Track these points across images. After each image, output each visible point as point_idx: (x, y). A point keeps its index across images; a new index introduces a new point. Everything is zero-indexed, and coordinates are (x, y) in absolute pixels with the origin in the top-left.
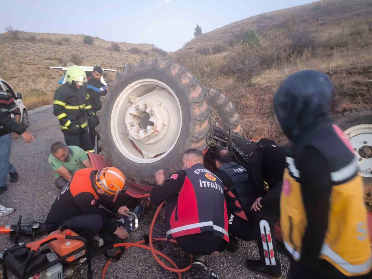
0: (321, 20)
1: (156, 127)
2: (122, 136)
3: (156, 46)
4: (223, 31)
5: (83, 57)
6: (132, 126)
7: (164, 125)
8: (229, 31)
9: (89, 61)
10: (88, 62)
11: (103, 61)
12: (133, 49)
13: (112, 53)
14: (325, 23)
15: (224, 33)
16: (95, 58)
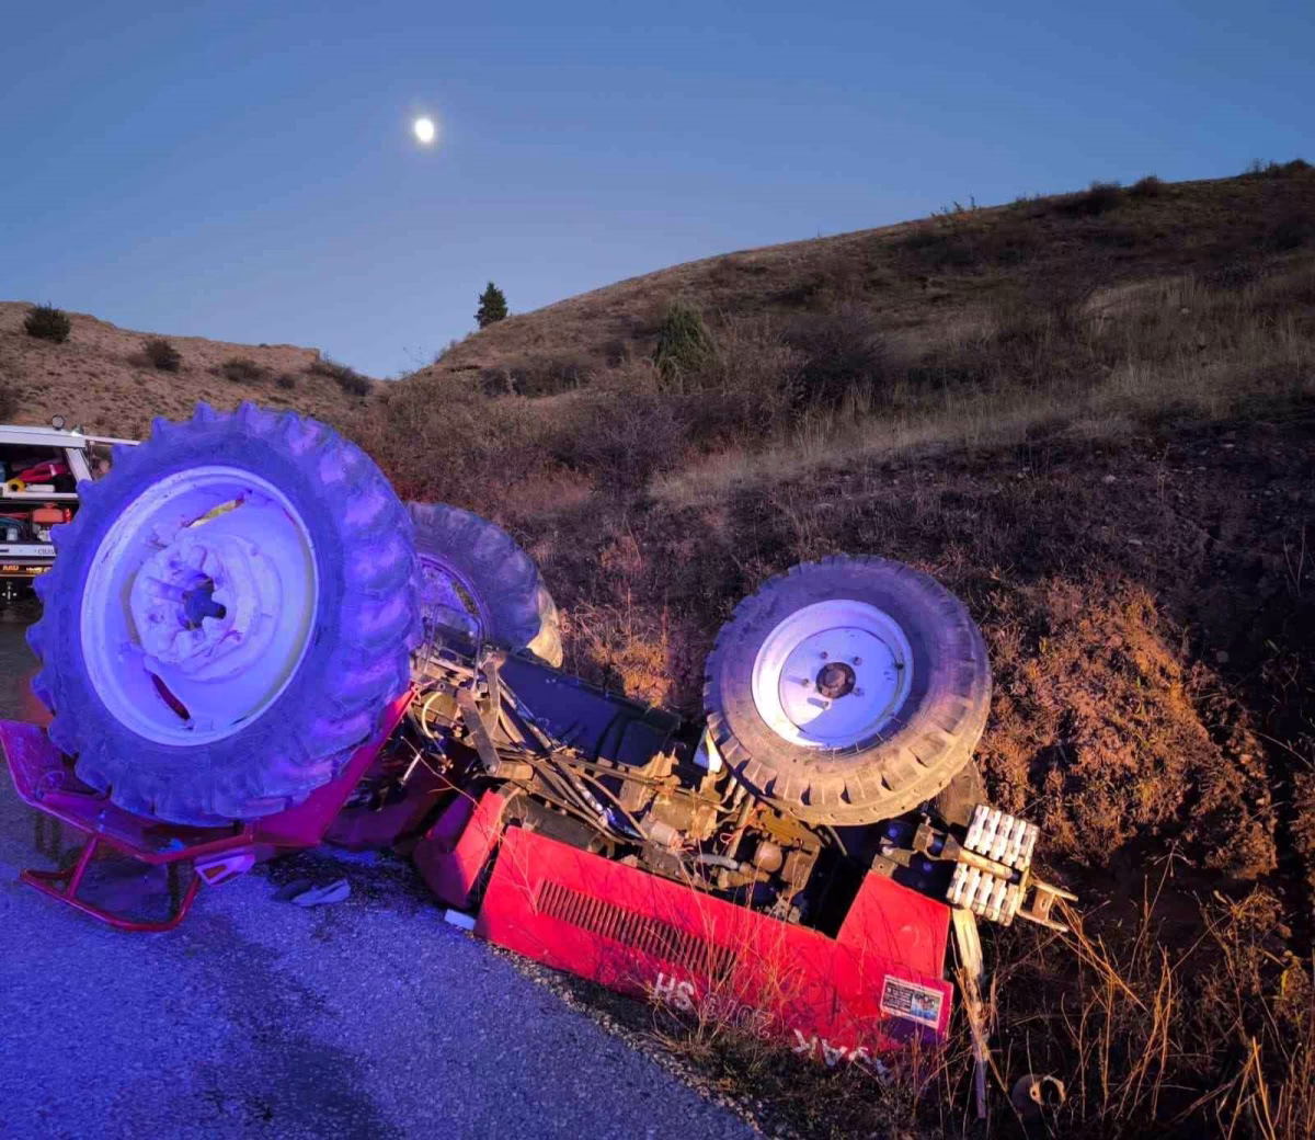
0: (934, 284)
1: (232, 621)
2: (121, 658)
3: (325, 355)
4: (588, 310)
5: (21, 391)
6: (152, 618)
7: (262, 615)
8: (609, 310)
9: (44, 405)
10: (41, 409)
11: (102, 408)
12: (233, 365)
13: (144, 377)
14: (949, 295)
15: (589, 316)
16: (71, 396)
